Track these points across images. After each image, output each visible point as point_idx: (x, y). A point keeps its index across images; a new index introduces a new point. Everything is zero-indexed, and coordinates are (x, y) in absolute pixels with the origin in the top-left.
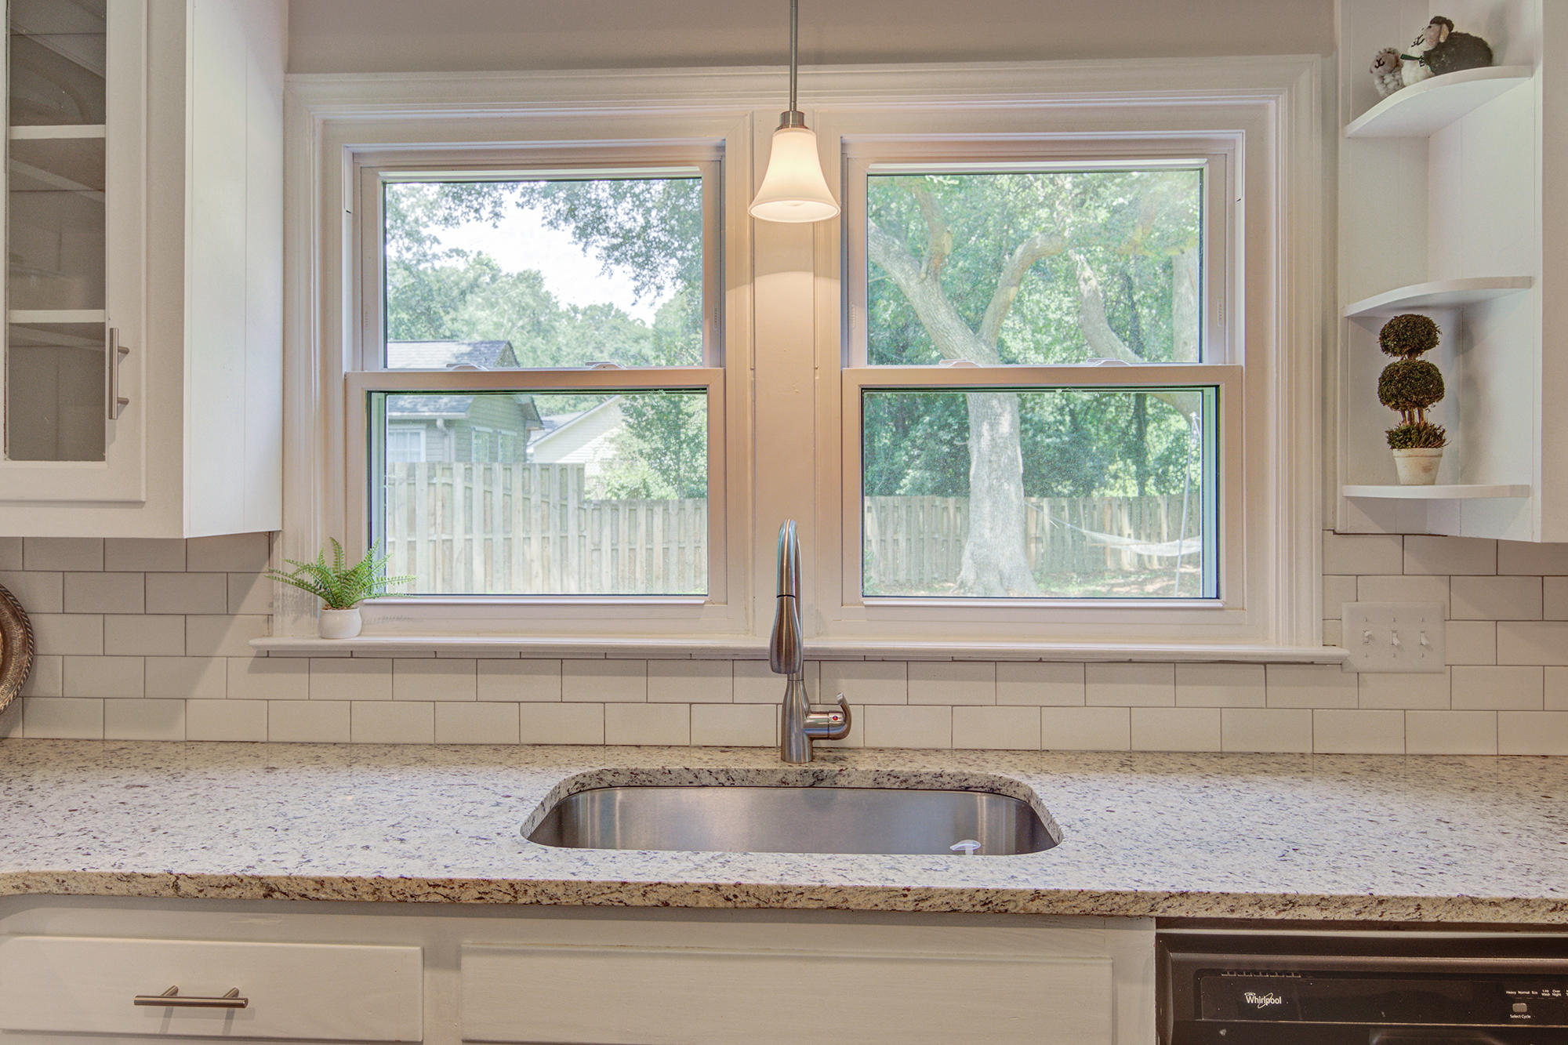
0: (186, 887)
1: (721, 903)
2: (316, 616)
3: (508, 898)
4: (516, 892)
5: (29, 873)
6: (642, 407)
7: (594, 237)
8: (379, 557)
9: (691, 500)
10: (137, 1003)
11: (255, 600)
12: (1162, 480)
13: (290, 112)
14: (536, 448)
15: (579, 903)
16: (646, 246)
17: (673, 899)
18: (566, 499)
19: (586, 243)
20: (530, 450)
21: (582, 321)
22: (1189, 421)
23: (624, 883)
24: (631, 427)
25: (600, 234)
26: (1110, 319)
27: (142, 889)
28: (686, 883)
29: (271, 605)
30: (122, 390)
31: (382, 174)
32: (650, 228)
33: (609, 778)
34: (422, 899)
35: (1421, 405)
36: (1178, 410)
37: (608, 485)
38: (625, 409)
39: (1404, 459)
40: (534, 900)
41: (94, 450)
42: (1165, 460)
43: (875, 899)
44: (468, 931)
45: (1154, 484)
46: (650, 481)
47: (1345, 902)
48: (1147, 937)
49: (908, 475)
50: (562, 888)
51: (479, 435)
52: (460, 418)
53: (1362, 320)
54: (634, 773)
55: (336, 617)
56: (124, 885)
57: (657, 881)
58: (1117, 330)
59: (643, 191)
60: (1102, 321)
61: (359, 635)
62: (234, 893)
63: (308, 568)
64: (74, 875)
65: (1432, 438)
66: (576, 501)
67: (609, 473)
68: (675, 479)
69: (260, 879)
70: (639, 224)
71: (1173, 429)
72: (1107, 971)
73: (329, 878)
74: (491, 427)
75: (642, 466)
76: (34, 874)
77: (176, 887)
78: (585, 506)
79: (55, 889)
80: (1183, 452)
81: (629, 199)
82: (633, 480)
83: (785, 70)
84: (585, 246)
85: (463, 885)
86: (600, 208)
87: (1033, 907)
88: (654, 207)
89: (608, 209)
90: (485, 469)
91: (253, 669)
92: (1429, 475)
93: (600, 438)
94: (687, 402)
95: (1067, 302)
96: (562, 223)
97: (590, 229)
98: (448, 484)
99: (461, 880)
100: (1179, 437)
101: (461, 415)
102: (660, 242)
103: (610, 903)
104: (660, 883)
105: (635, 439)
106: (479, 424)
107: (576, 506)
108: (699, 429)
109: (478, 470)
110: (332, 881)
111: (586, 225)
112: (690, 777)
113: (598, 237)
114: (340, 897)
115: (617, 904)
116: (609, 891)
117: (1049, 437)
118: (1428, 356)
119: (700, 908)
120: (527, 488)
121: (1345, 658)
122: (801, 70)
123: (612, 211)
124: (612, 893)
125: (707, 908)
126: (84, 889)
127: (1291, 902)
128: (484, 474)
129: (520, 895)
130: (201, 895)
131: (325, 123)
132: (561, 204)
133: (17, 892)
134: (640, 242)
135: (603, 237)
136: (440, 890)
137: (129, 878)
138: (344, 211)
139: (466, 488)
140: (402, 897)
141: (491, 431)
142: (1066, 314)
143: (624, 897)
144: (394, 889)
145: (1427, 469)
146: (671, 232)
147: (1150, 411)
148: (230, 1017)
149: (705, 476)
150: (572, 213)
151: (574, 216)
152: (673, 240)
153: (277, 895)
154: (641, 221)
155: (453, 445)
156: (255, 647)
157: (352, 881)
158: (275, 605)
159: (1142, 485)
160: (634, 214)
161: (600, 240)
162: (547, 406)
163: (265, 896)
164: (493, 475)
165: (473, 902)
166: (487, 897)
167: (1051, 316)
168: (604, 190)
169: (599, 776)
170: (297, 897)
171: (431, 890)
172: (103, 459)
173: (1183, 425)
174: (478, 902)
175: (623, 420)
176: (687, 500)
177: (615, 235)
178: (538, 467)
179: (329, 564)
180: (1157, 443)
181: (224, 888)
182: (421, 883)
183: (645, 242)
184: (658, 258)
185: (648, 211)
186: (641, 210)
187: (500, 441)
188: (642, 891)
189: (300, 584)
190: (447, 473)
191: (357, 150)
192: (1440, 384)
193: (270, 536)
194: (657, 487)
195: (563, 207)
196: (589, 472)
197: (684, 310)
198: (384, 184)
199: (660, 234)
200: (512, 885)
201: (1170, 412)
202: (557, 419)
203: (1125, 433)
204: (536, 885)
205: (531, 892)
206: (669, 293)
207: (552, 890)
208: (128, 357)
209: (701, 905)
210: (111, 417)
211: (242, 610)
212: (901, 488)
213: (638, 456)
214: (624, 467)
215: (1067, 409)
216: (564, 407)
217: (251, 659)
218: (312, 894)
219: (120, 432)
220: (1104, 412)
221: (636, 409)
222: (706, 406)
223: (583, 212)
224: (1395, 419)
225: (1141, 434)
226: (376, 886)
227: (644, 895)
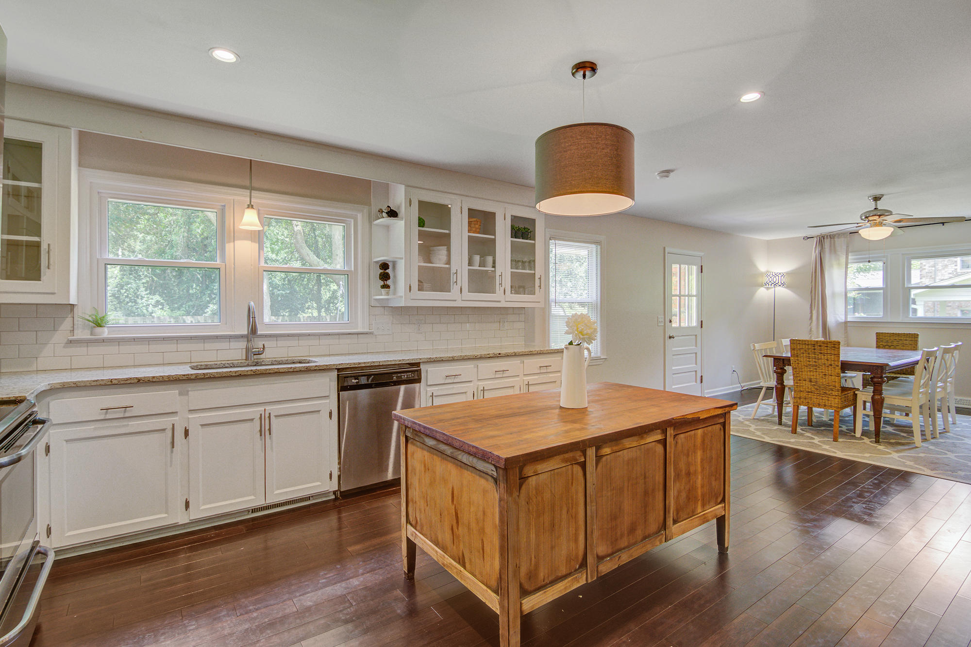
0: (114, 382)
1: (253, 373)
2: (91, 329)
3: (202, 377)
5: (64, 382)
10: (101, 410)
11: (66, 325)
12: (327, 310)
22: (338, 285)
23: (231, 371)
26: (306, 242)
27: (100, 383)
28: (245, 370)
29: (73, 327)
33: (199, 367)
34: (180, 378)
35: (386, 280)
36: (334, 281)
39: (384, 291)
41: (38, 278)
42: (329, 302)
43: (285, 369)
44: (189, 386)
45: (324, 312)
47: (368, 363)
48: (335, 373)
49: (209, 307)
50: (216, 373)
53: (377, 262)
55: (98, 330)
56: (95, 383)
58: (309, 246)
60: (303, 243)
61: (107, 335)
62: (129, 382)
63: (89, 315)
64: (79, 382)
65: (388, 287)
69: (136, 378)
71: (332, 289)
72: (328, 380)
77: (111, 382)
79: (73, 385)
80: (336, 298)
83: (249, 191)
85: (191, 375)
87: (315, 368)
91: (65, 347)
92: (388, 294)
95: (286, 233)
100: (335, 292)
103: (228, 375)
104: (239, 371)
110: (156, 377)
112: (222, 365)
114: (159, 380)
117: (279, 290)
118: (387, 271)
119: (248, 375)
121: (373, 332)
122: (253, 191)
126: (82, 384)
127: (360, 364)
130: (119, 383)
131: (91, 183)
133: (60, 387)
136: (185, 376)
137: (96, 381)
140: (176, 378)
142: (286, 238)
143: (231, 374)
144: (173, 377)
145: (387, 293)
147: (322, 281)
148: (126, 411)
153: (142, 381)
156: (67, 339)
157: (161, 376)
158: (75, 326)
159: (319, 312)
163: (138, 382)
165: (193, 378)
166: (197, 377)
167: (279, 238)
171: (183, 376)
172: (39, 281)
173: (336, 287)
174: (195, 378)
179: (94, 314)
180: (326, 295)
181: (126, 381)
182: (180, 375)
189: (86, 320)
192: (390, 276)
193: (73, 305)
198: (108, 202)
200: (204, 374)
201: (331, 282)
203: (312, 290)
205: (209, 375)
207: (214, 374)
210: (46, 268)
211: (60, 329)
212: (206, 313)
215: (287, 279)
217: (64, 344)
218: (151, 380)
219: (49, 273)
220: (303, 281)
224: (382, 283)
225: (319, 291)
226: (169, 377)
227: (235, 373)
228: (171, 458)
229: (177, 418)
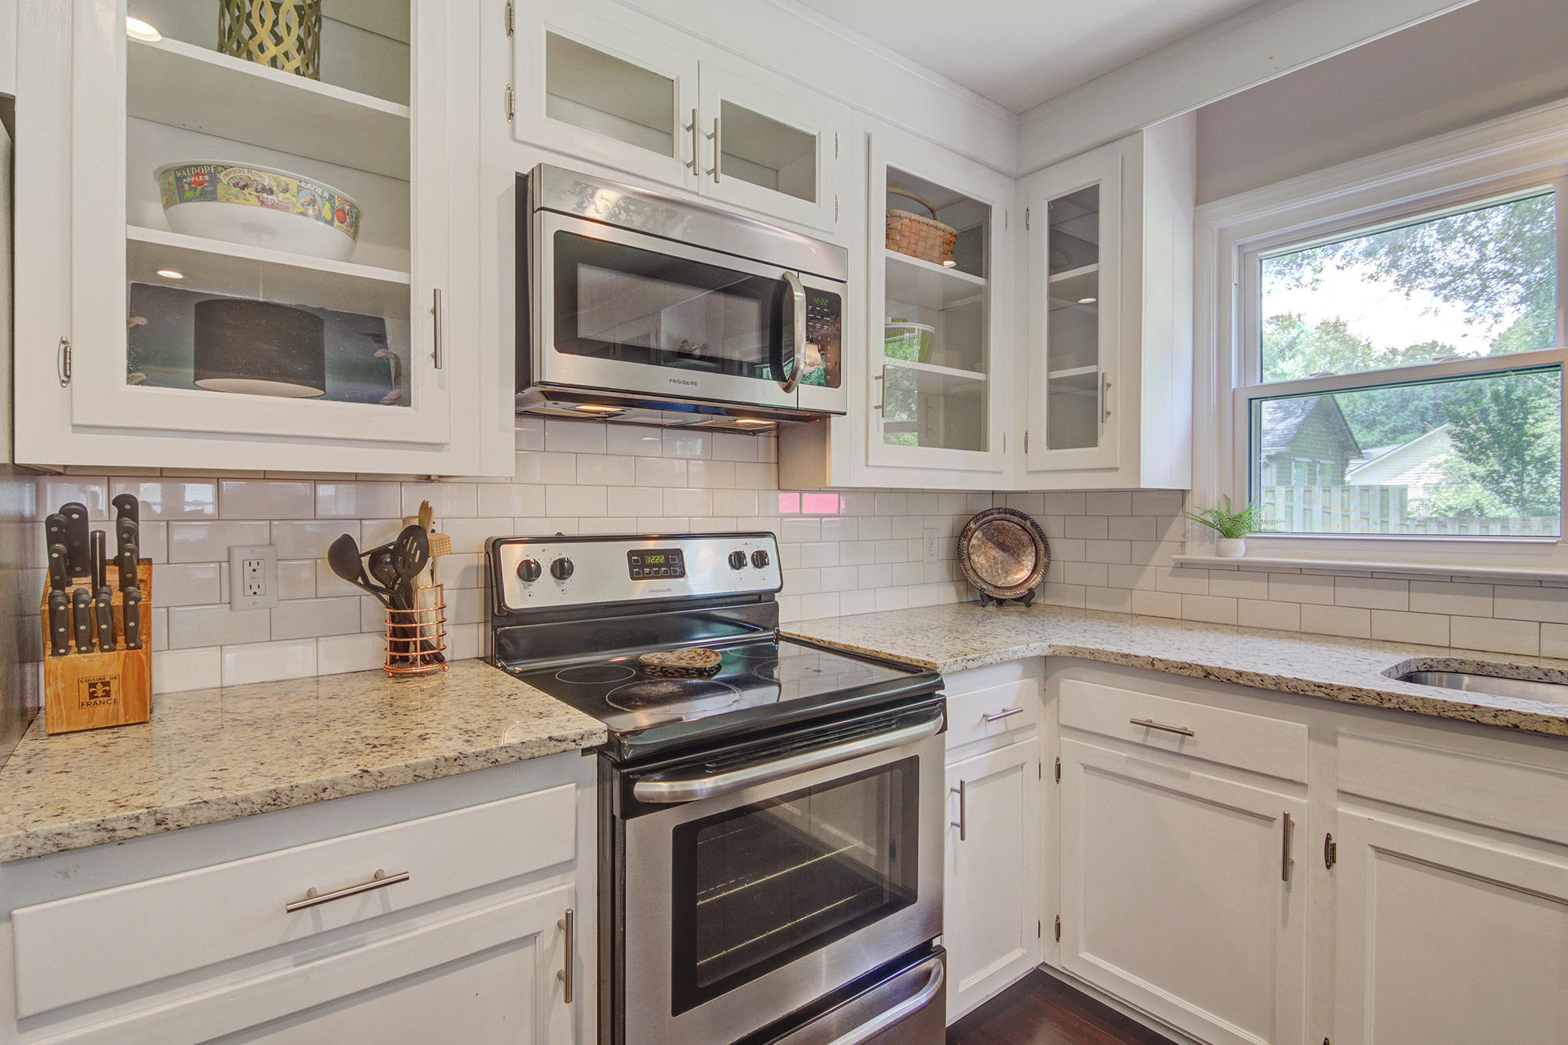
0: (1158, 665)
2: (1213, 543)
3: (1375, 703)
4: (1382, 699)
5: (1076, 647)
6: (1476, 431)
7: (1419, 281)
8: (1256, 508)
9: (1539, 518)
10: (1131, 722)
11: (1174, 531)
13: (1197, 229)
14: (1353, 476)
15: (1435, 714)
16: (1481, 279)
17: (1523, 724)
18: (1387, 516)
19: (1410, 288)
20: (1347, 478)
21: (1401, 362)
23: (1476, 706)
24: (1460, 451)
25: (1426, 277)
27: (1134, 662)
28: (1536, 714)
29: (1184, 536)
30: (1109, 407)
31: (1259, 254)
32: (1486, 261)
33: (1456, 666)
34: (1310, 693)
37: (1434, 506)
38: (1454, 435)
40: (1397, 707)
41: (1091, 440)
44: (1344, 722)
46: (1484, 502)
50: (1421, 702)
51: (1298, 464)
52: (1282, 451)
54: (1481, 665)
55: (1228, 543)
56: (1124, 660)
57: (1508, 708)
59: (1478, 228)
61: (1244, 556)
62: (1186, 672)
63: (1210, 512)
64: (1099, 651)
66: (1398, 518)
67: (1435, 496)
68: (1517, 500)
69: (1202, 666)
70: (1473, 259)
73: (1245, 672)
74: (1310, 457)
75: (1475, 488)
76: (1079, 648)
77: (1153, 664)
78: (1408, 522)
79: (1089, 657)
81: (1461, 239)
82: (1464, 500)
84: (1409, 290)
85: (1340, 689)
86: (1427, 253)
88: (1491, 240)
89: (1435, 253)
90: (1305, 491)
91: (1172, 575)
93: (1423, 466)
94: (1533, 425)
96: (1383, 276)
97: (1414, 275)
98: (1271, 504)
99: (1338, 686)
101: (1283, 449)
102: (1499, 271)
103: (1463, 718)
104: (1510, 710)
105: (1466, 463)
106: (1299, 456)
107: (1398, 523)
108: (1550, 449)
109: (1298, 492)
110: (1247, 674)
111: (1410, 272)
112: (1540, 674)
113: (1424, 280)
114: (1252, 684)
115: (1469, 719)
116: (1462, 709)
119: (1549, 734)
120: (1346, 506)
123: (1440, 253)
124: (1465, 711)
125: (1557, 735)
128: (1304, 495)
129: (1384, 702)
130: (1167, 671)
131: (1221, 230)
132: (1383, 258)
133: (1070, 655)
134: (1475, 276)
135: (1429, 279)
136: (1323, 689)
137: (1127, 656)
138: (1233, 284)
139: (1287, 506)
140: (1295, 690)
141: (1309, 461)
143: (1476, 715)
144: (1290, 684)
146: (1514, 259)
148: (1182, 742)
149: (1557, 496)
150: (1394, 265)
151: (1396, 267)
152: (1515, 267)
153: (1212, 677)
154: (1475, 255)
155: (1275, 475)
156: (1174, 560)
157: (1261, 676)
158: (1187, 535)
160: (1467, 251)
161: (1426, 283)
162: (1364, 440)
163: (1205, 677)
164: (1313, 496)
165: (1349, 701)
166: (1359, 699)
168: (1431, 236)
169: (1447, 663)
170: (1225, 680)
171: (1316, 688)
172: (1097, 446)
174: (1352, 701)
175: (1453, 445)
176: (1533, 519)
177: (1442, 275)
178: (1357, 488)
179: (1223, 510)
181: (1180, 668)
182: (1308, 683)
183: (1480, 275)
184: (1495, 286)
185: (1485, 244)
186: (1475, 246)
187: (1318, 469)
188: (1493, 713)
189: (1205, 522)
190: (1270, 495)
191: (1241, 243)
193: (1183, 492)
194: (1493, 509)
195: (1386, 261)
196: (1410, 495)
197: (1530, 334)
198: (1261, 261)
199: (1499, 264)
200: (1379, 695)
202: (1376, 451)
204: (1398, 696)
205: (1394, 701)
206: (1510, 317)
207: (1412, 702)
208: (1110, 388)
209: (1550, 731)
210: (1102, 422)
211: (1165, 539)
213: (1469, 479)
214: (1453, 490)
216: (1381, 440)
217: (1171, 568)
218: (1235, 680)
219: (1108, 431)
221: (1467, 434)
222: (1559, 426)
223: (1407, 261)
226: (1278, 680)
227: (1495, 716)
228: (1286, 901)
229: (1306, 801)
